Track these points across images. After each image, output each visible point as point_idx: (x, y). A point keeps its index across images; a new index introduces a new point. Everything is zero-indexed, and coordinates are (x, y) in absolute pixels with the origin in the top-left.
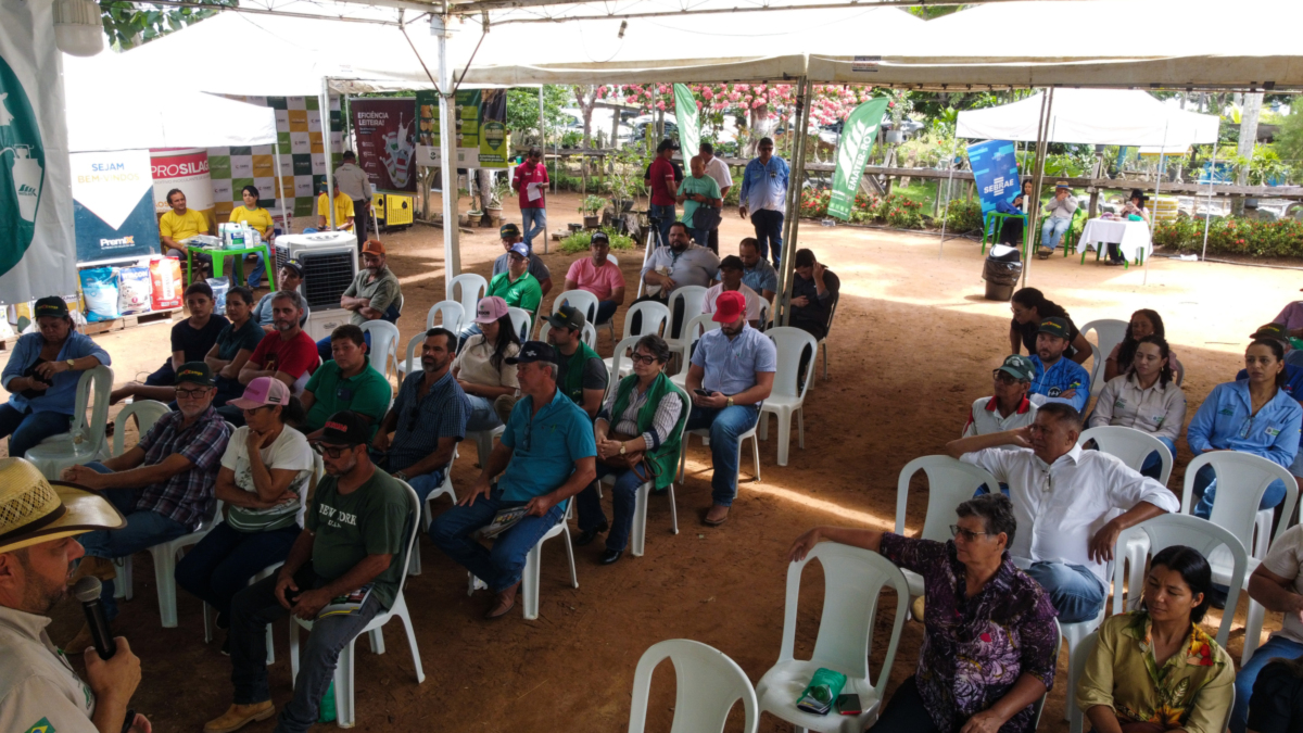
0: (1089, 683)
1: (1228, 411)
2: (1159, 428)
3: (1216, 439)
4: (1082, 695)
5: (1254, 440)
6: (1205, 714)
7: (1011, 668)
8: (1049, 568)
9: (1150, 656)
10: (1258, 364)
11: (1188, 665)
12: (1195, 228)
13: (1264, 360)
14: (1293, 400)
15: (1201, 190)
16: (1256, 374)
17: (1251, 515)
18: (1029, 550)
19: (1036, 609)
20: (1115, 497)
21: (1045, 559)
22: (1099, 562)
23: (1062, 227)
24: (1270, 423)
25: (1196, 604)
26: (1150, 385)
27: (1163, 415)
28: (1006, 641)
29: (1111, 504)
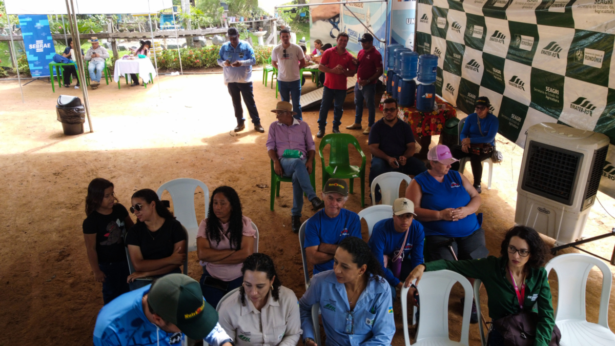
23: (101, 67)
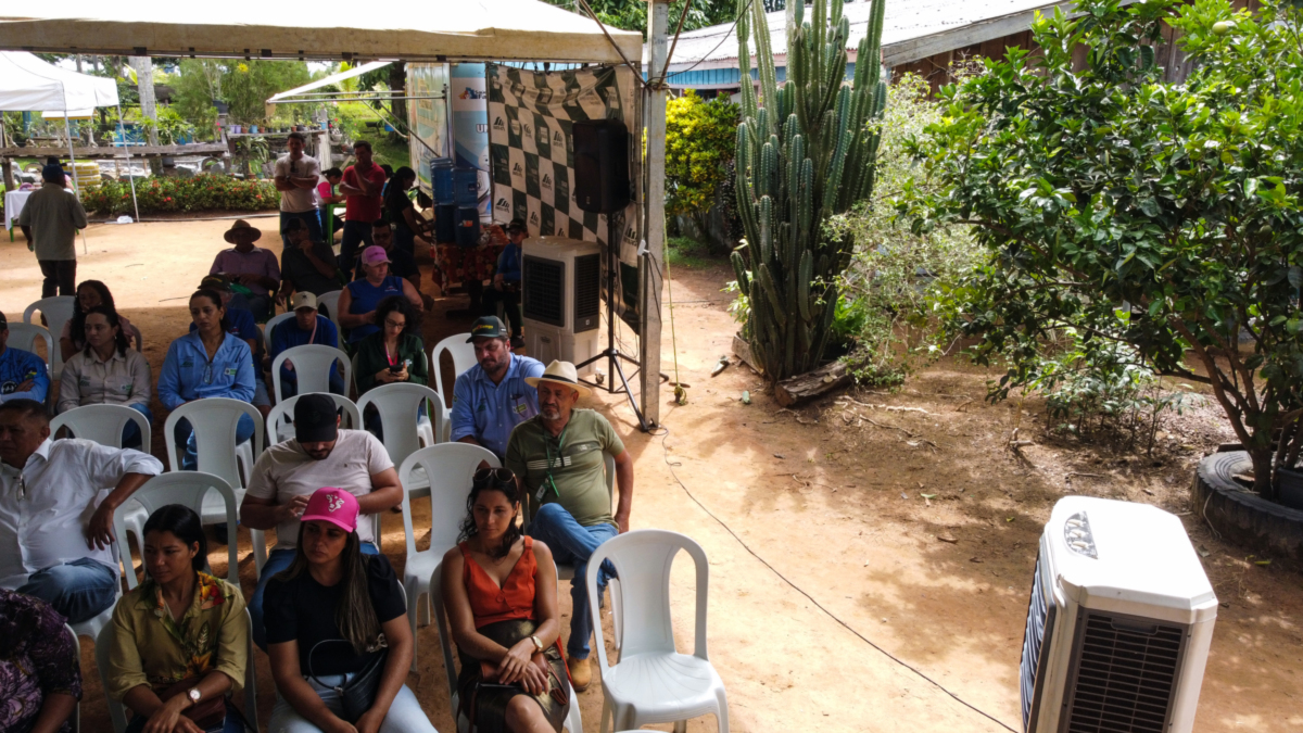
0: (117, 672)
1: (188, 363)
2: (130, 395)
3: (187, 392)
4: (114, 687)
5: (218, 384)
6: (230, 647)
7: (31, 697)
8: (48, 575)
9: (167, 618)
10: (203, 315)
11: (203, 611)
12: (122, 191)
13: (207, 310)
14: (240, 340)
15: (118, 152)
16: (204, 324)
17: (232, 451)
18: (20, 565)
19: (42, 625)
20: (99, 479)
21: (41, 568)
22: (102, 548)
24: (227, 365)
25: (194, 554)
26: (109, 357)
27: (131, 382)
28: (17, 674)
29: (96, 488)
